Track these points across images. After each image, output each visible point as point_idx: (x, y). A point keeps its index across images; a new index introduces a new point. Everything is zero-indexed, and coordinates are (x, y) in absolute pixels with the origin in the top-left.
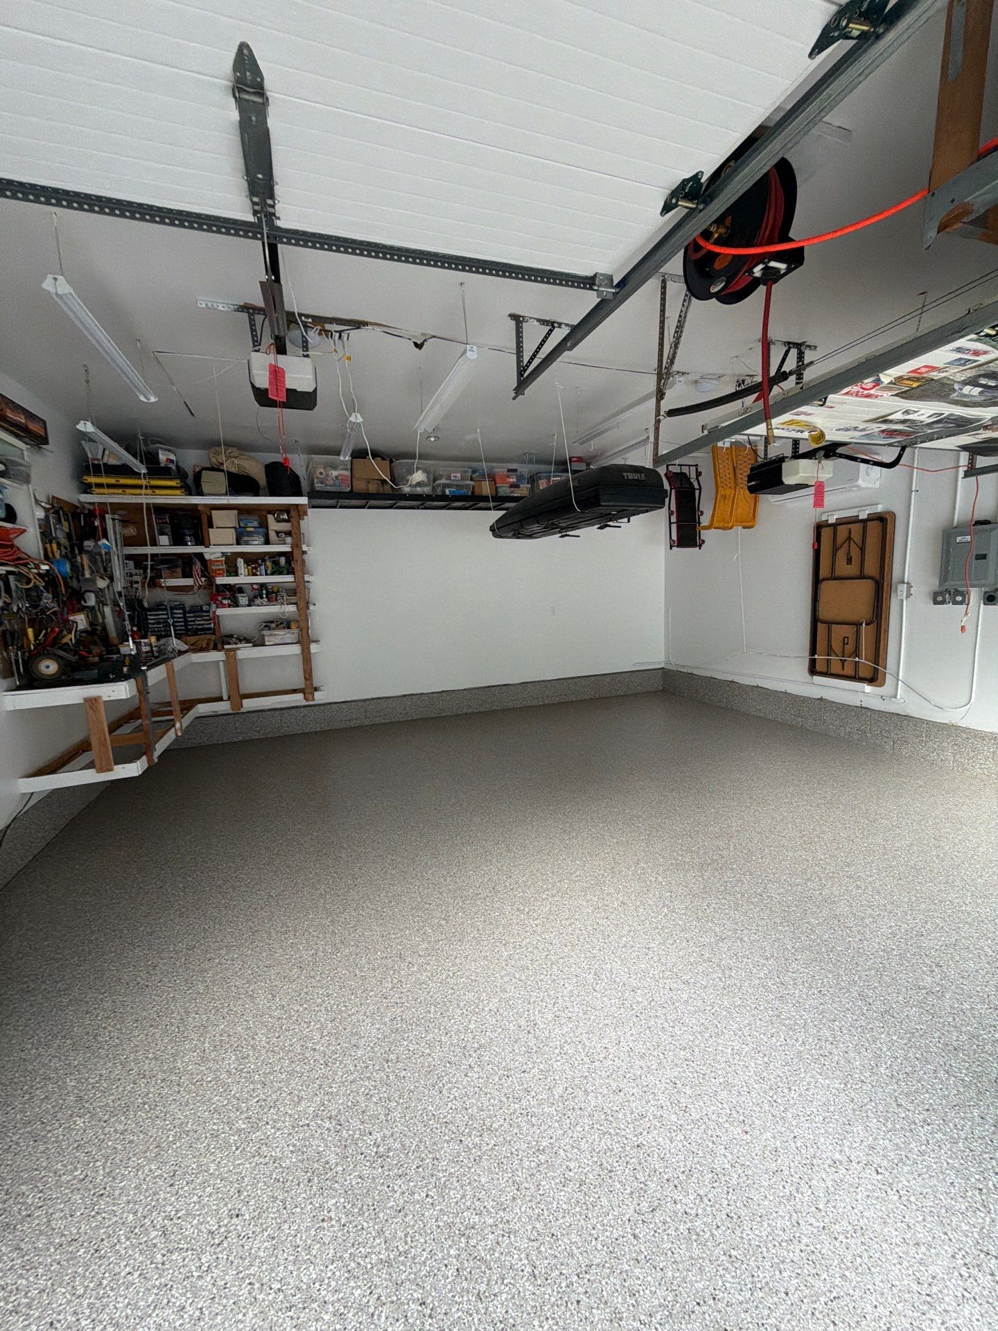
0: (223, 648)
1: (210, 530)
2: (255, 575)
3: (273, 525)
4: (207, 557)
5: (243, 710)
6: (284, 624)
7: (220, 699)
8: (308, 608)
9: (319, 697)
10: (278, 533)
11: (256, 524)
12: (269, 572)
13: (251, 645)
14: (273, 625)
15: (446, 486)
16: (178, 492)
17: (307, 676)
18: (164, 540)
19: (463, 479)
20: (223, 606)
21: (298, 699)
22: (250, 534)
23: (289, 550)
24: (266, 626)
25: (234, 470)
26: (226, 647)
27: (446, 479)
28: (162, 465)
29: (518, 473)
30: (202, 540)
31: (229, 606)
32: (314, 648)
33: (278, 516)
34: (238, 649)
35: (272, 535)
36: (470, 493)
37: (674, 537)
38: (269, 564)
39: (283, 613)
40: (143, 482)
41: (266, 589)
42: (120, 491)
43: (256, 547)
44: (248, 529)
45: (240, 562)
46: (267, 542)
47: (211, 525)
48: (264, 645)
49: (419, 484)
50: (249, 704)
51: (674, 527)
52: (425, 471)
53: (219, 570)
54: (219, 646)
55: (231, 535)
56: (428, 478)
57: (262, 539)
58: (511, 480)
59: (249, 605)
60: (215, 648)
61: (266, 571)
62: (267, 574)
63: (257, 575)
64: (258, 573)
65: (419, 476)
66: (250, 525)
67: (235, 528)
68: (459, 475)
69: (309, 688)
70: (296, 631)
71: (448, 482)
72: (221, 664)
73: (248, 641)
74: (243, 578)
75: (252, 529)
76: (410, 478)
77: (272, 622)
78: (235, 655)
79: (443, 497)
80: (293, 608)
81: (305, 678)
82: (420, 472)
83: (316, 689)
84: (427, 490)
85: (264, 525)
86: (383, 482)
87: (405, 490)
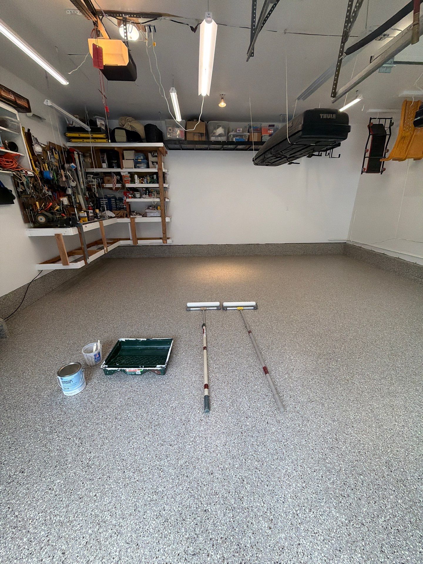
0: (130, 217)
1: (123, 161)
3: (151, 159)
4: (122, 174)
5: (137, 245)
6: (155, 207)
7: (129, 239)
8: (165, 200)
9: (169, 242)
10: (153, 162)
11: (142, 158)
12: (148, 182)
13: (141, 216)
14: (151, 208)
15: (234, 136)
16: (105, 140)
17: (164, 232)
18: (104, 165)
19: (243, 132)
20: (129, 198)
21: (161, 241)
22: (140, 163)
23: (157, 171)
24: (148, 208)
25: (129, 128)
26: (131, 216)
27: (235, 132)
28: (98, 127)
29: (275, 127)
30: (119, 166)
31: (132, 198)
32: (167, 219)
33: (153, 154)
34: (135, 218)
35: (150, 163)
36: (247, 140)
37: (366, 166)
38: (148, 178)
39: (154, 202)
40: (90, 135)
41: (148, 191)
42: (81, 140)
43: (143, 170)
44: (139, 160)
45: (136, 176)
46: (148, 167)
47: (123, 159)
48: (146, 217)
49: (220, 135)
50: (140, 242)
51: (367, 160)
52: (223, 127)
53: (127, 180)
54: (128, 216)
55: (132, 163)
56: (225, 131)
57: (145, 166)
58: (271, 132)
59: (140, 198)
60: (127, 217)
61: (147, 181)
62: (147, 183)
63: (143, 183)
65: (220, 131)
66: (139, 158)
67: (133, 160)
68: (241, 129)
69: (165, 238)
70: (160, 211)
71: (235, 133)
72: (129, 224)
73: (140, 215)
74: (137, 185)
75: (141, 160)
76: (215, 131)
77: (151, 206)
78: (134, 220)
79: (232, 143)
80: (158, 200)
82: (221, 128)
83: (168, 238)
84: (223, 139)
85: (147, 158)
86: (202, 134)
87: (213, 139)
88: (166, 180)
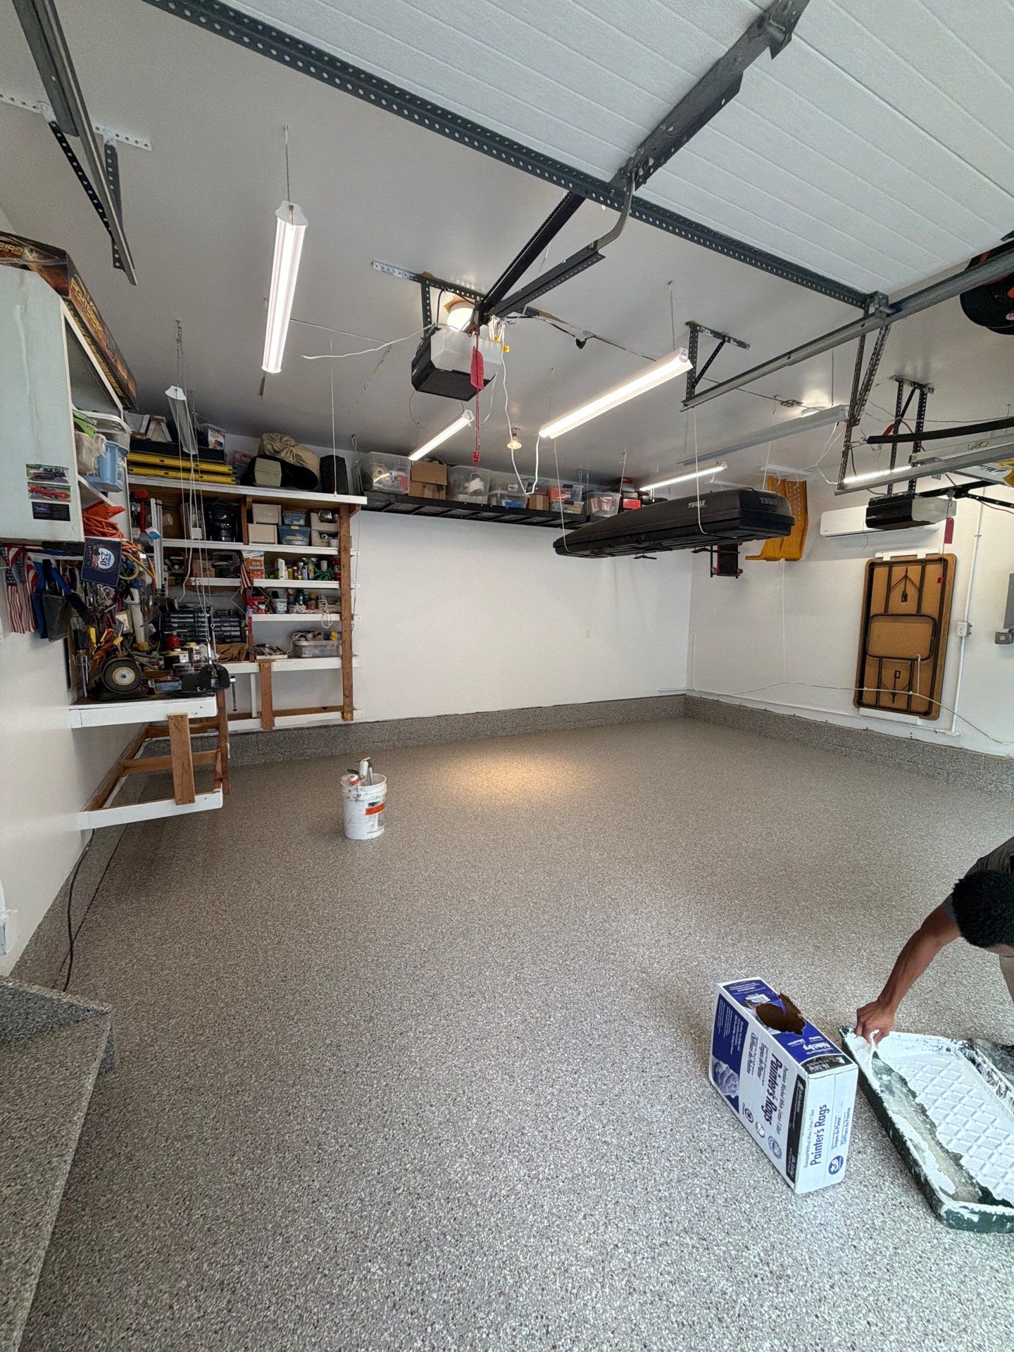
0: (255, 658)
1: (250, 525)
2: (295, 578)
3: (317, 525)
4: (245, 555)
5: (274, 728)
7: (248, 716)
8: (352, 618)
11: (300, 522)
12: (311, 576)
13: (286, 656)
14: (310, 636)
15: (502, 496)
16: (229, 480)
17: (347, 693)
20: (258, 611)
21: (335, 717)
22: (293, 533)
23: (333, 553)
24: (302, 636)
25: (291, 460)
26: (259, 657)
27: (502, 489)
29: (573, 490)
31: (266, 612)
32: (356, 663)
33: (322, 515)
34: (274, 660)
36: (525, 507)
37: (715, 565)
38: (311, 567)
39: (322, 622)
40: (192, 465)
41: (304, 595)
43: (299, 548)
44: (293, 527)
45: (281, 563)
46: (310, 543)
47: (250, 520)
48: (301, 657)
50: (281, 722)
51: (715, 555)
52: (482, 479)
53: (258, 570)
54: (252, 657)
55: (272, 532)
56: (485, 487)
57: (306, 540)
58: (566, 496)
59: (288, 612)
60: (247, 658)
62: (309, 579)
63: (298, 579)
64: (300, 577)
65: (476, 485)
66: (295, 523)
67: (277, 524)
68: (515, 486)
69: (346, 708)
70: (336, 643)
71: (506, 492)
72: (253, 677)
73: (283, 652)
74: (284, 581)
75: (297, 528)
76: (467, 485)
77: (309, 632)
78: (269, 667)
79: (498, 509)
80: (335, 617)
81: (344, 695)
82: (478, 479)
83: (355, 707)
84: (482, 500)
86: (439, 487)
87: (462, 498)
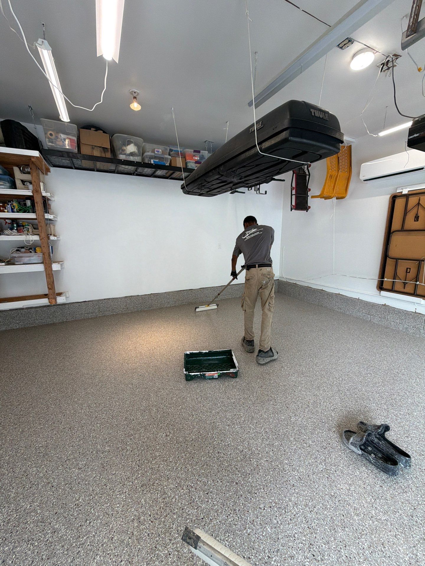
2: (3, 211)
3: (18, 175)
6: (31, 248)
8: (49, 238)
9: (62, 299)
10: (23, 182)
13: (3, 264)
14: (23, 250)
15: (151, 158)
19: (163, 153)
21: (44, 301)
24: (17, 250)
29: (201, 154)
35: (18, 183)
36: (168, 164)
37: (294, 204)
39: (28, 241)
41: (17, 223)
43: (3, 190)
46: (14, 187)
49: (132, 154)
51: (294, 197)
52: (136, 144)
58: (196, 158)
61: (12, 209)
64: (6, 210)
65: (131, 148)
71: (153, 154)
76: (124, 148)
77: (23, 248)
80: (36, 238)
81: (48, 288)
84: (137, 159)
85: (10, 174)
86: (105, 149)
87: (122, 157)
88: (50, 209)
